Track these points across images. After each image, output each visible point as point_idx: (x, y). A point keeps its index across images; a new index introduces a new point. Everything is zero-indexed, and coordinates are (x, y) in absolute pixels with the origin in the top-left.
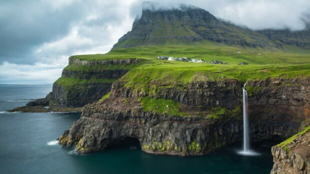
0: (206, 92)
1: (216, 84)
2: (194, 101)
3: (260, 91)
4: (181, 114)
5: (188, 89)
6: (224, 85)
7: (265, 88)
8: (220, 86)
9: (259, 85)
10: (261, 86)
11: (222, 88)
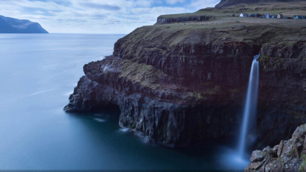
0: (192, 59)
1: (210, 48)
2: (175, 71)
3: (281, 66)
4: (154, 87)
5: (170, 54)
6: (222, 51)
7: (290, 60)
8: (216, 51)
9: (280, 55)
10: (283, 56)
11: (218, 54)
